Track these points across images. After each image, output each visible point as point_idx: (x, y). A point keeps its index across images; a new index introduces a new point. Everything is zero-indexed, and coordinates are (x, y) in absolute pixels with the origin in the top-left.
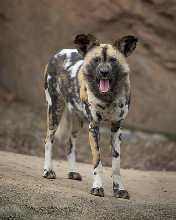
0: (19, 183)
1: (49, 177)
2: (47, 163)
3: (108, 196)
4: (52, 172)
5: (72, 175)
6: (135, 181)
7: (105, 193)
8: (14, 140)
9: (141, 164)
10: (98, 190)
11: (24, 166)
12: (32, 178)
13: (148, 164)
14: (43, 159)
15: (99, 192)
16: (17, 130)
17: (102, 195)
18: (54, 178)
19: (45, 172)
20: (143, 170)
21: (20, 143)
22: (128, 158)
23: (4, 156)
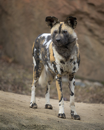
0: (16, 110)
1: (33, 107)
2: (32, 99)
3: (68, 118)
4: (35, 104)
5: (47, 106)
6: (84, 109)
7: (66, 117)
8: (13, 85)
9: (87, 100)
10: (62, 115)
11: (19, 101)
12: (24, 108)
13: (92, 100)
14: (30, 96)
15: (63, 116)
16: (15, 79)
17: (64, 118)
18: (36, 108)
19: (31, 104)
20: (89, 103)
21: (16, 87)
22: (80, 96)
23: (7, 95)
